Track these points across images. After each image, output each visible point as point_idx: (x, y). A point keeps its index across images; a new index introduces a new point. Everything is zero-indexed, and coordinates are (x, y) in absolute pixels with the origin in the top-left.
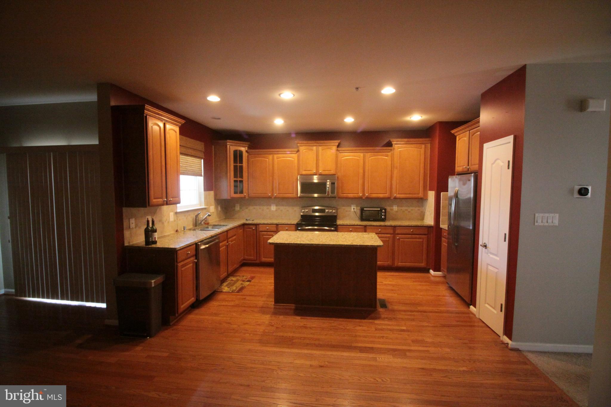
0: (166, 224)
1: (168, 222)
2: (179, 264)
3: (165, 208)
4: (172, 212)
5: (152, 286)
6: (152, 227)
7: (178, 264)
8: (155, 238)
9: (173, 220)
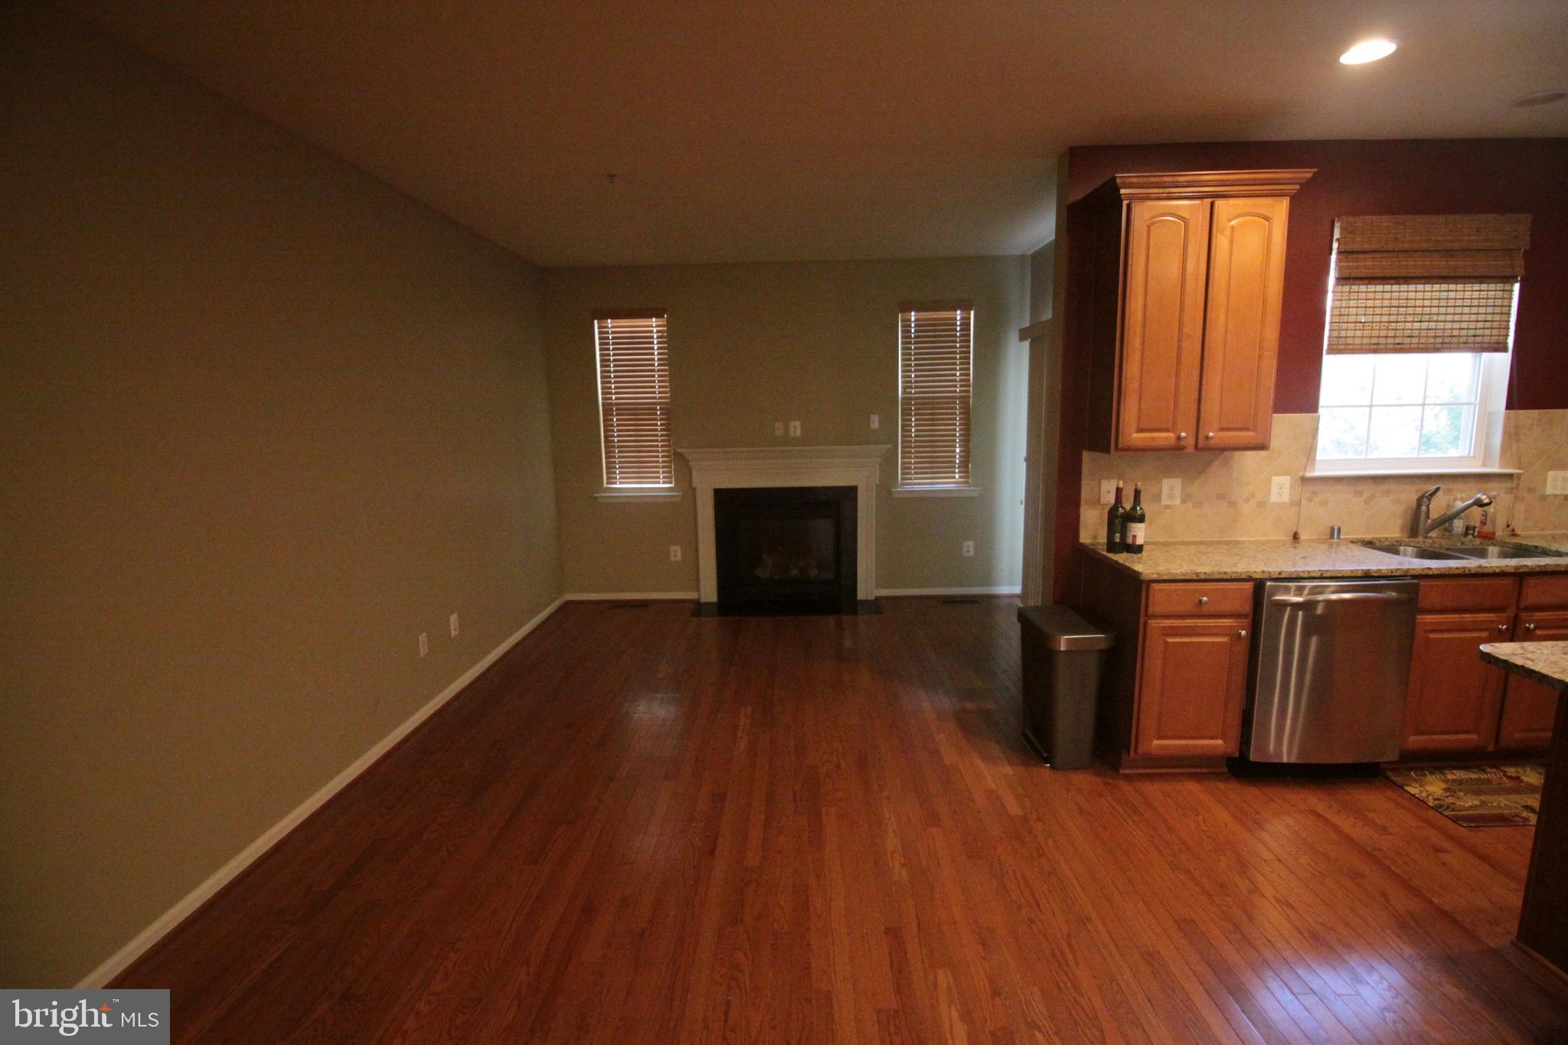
0: (1246, 509)
1: (1261, 505)
2: (1153, 621)
3: (1249, 460)
4: (1286, 473)
5: (1060, 647)
6: (1134, 508)
7: (1149, 621)
8: (1134, 537)
9: (1286, 498)
